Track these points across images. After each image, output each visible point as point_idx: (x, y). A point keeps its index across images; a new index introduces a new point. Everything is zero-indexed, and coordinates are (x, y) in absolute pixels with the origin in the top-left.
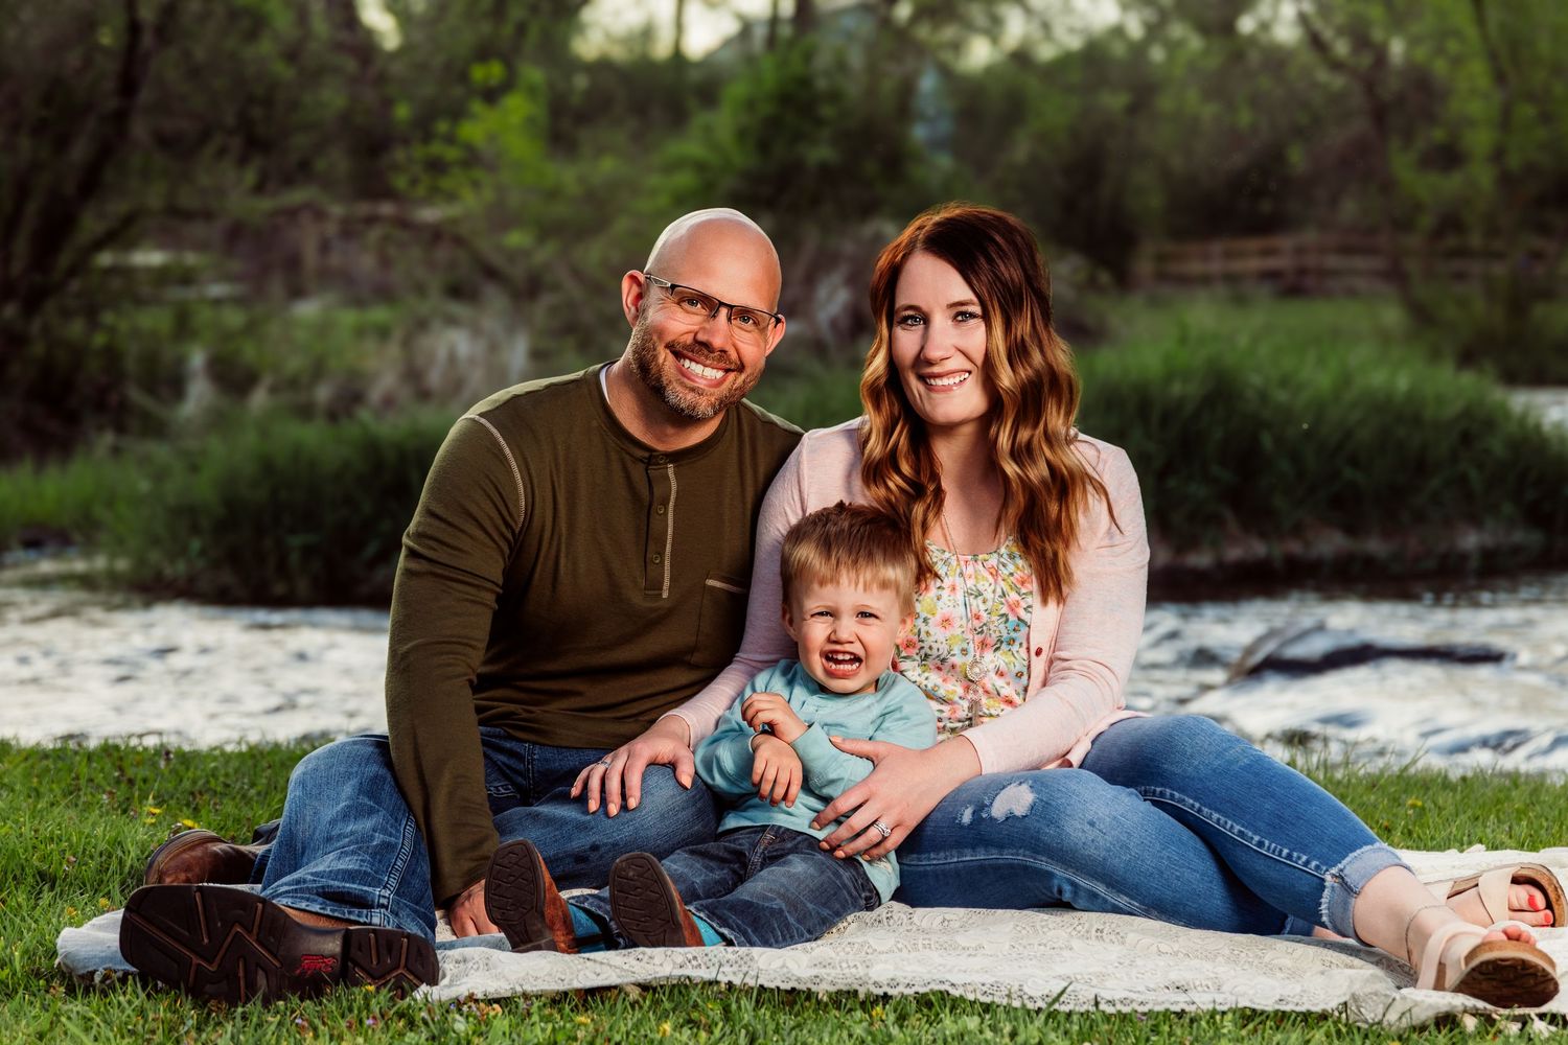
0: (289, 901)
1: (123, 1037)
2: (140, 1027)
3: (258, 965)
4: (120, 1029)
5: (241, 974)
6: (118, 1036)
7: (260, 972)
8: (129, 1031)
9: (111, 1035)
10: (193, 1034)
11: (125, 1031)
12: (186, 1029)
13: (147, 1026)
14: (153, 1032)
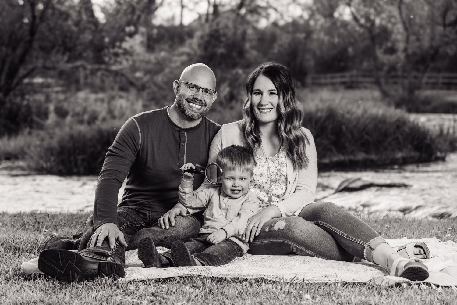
0: (84, 254)
1: (40, 292)
2: (44, 289)
3: (75, 271)
4: (39, 289)
5: (71, 273)
6: (39, 291)
7: (76, 273)
8: (42, 290)
9: (37, 291)
10: (59, 290)
11: (40, 290)
12: (57, 289)
13: (46, 289)
14: (48, 290)
